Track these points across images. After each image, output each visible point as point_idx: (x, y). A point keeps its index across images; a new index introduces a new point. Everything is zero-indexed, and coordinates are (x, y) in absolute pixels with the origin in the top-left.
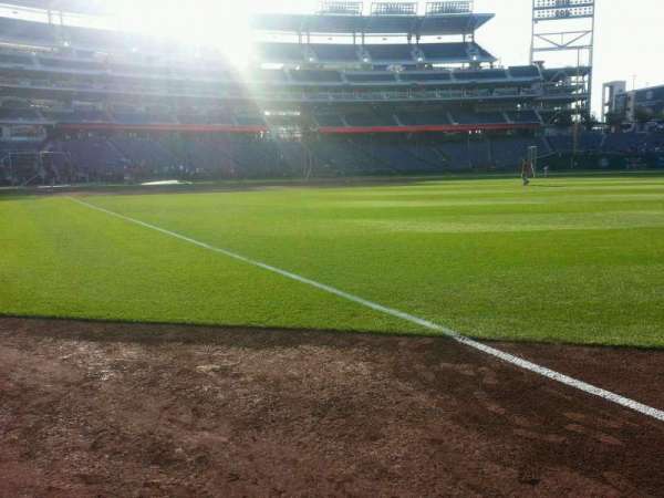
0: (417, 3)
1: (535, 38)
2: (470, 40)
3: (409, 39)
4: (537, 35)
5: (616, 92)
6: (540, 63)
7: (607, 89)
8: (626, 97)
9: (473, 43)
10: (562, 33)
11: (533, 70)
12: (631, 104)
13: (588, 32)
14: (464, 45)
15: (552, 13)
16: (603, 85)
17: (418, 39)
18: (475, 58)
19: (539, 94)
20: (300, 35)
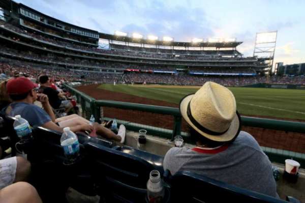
3: (216, 49)
5: (280, 66)
7: (277, 65)
8: (283, 67)
9: (236, 50)
10: (265, 47)
11: (254, 58)
12: (285, 70)
13: (274, 47)
14: (233, 51)
16: (276, 63)
17: (219, 49)
18: (236, 55)
19: (256, 66)
20: (186, 48)
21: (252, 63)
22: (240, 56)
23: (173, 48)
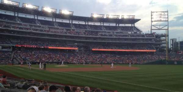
0: (119, 16)
3: (116, 25)
4: (153, 26)
5: (174, 42)
6: (154, 33)
7: (171, 41)
8: (177, 43)
9: (134, 27)
10: (160, 25)
11: (152, 34)
12: (179, 45)
13: (167, 25)
14: (132, 27)
16: (171, 39)
17: (119, 25)
18: (135, 31)
19: (154, 42)
20: (86, 22)
22: (139, 33)
23: (72, 22)
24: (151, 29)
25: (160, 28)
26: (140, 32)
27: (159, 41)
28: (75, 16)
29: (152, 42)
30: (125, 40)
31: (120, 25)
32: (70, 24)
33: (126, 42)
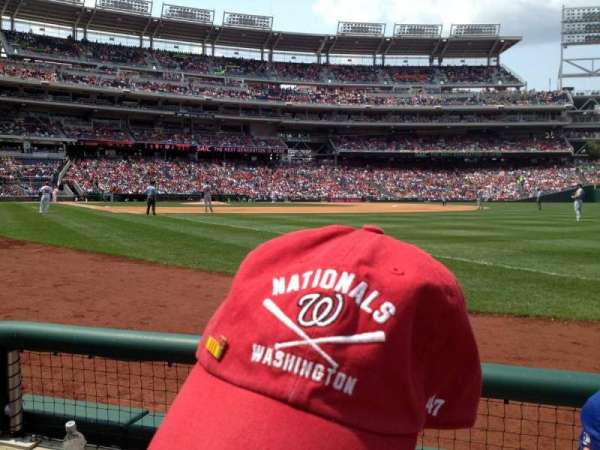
0: (442, 26)
1: (565, 63)
2: (494, 64)
3: (431, 61)
4: (567, 61)
6: (569, 89)
9: (498, 67)
10: (592, 59)
14: (489, 69)
15: (582, 38)
17: (440, 61)
18: (500, 83)
19: (568, 123)
20: (319, 56)
21: (555, 114)
22: (513, 89)
23: (270, 57)
24: (561, 76)
25: (595, 69)
26: (518, 88)
27: (588, 119)
28: (279, 33)
29: (559, 123)
30: (462, 118)
31: (447, 62)
32: (262, 62)
33: (462, 123)
